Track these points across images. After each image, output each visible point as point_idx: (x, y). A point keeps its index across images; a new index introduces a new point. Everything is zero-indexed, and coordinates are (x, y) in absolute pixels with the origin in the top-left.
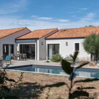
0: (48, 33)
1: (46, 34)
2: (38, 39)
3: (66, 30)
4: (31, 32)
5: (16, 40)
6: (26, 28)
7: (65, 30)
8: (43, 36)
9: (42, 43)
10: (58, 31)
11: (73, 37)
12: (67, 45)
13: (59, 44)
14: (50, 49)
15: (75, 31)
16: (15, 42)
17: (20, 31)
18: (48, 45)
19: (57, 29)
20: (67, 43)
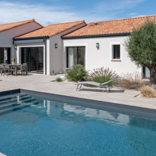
0: (68, 28)
1: (62, 30)
2: (48, 37)
3: (99, 24)
4: (43, 27)
5: (14, 40)
6: (34, 21)
7: (96, 24)
8: (58, 33)
9: (56, 44)
10: (86, 25)
11: (109, 33)
12: (98, 47)
13: (85, 47)
14: (70, 56)
15: (114, 24)
16: (13, 43)
17: (21, 25)
18: (67, 48)
19: (84, 22)
20: (98, 44)
